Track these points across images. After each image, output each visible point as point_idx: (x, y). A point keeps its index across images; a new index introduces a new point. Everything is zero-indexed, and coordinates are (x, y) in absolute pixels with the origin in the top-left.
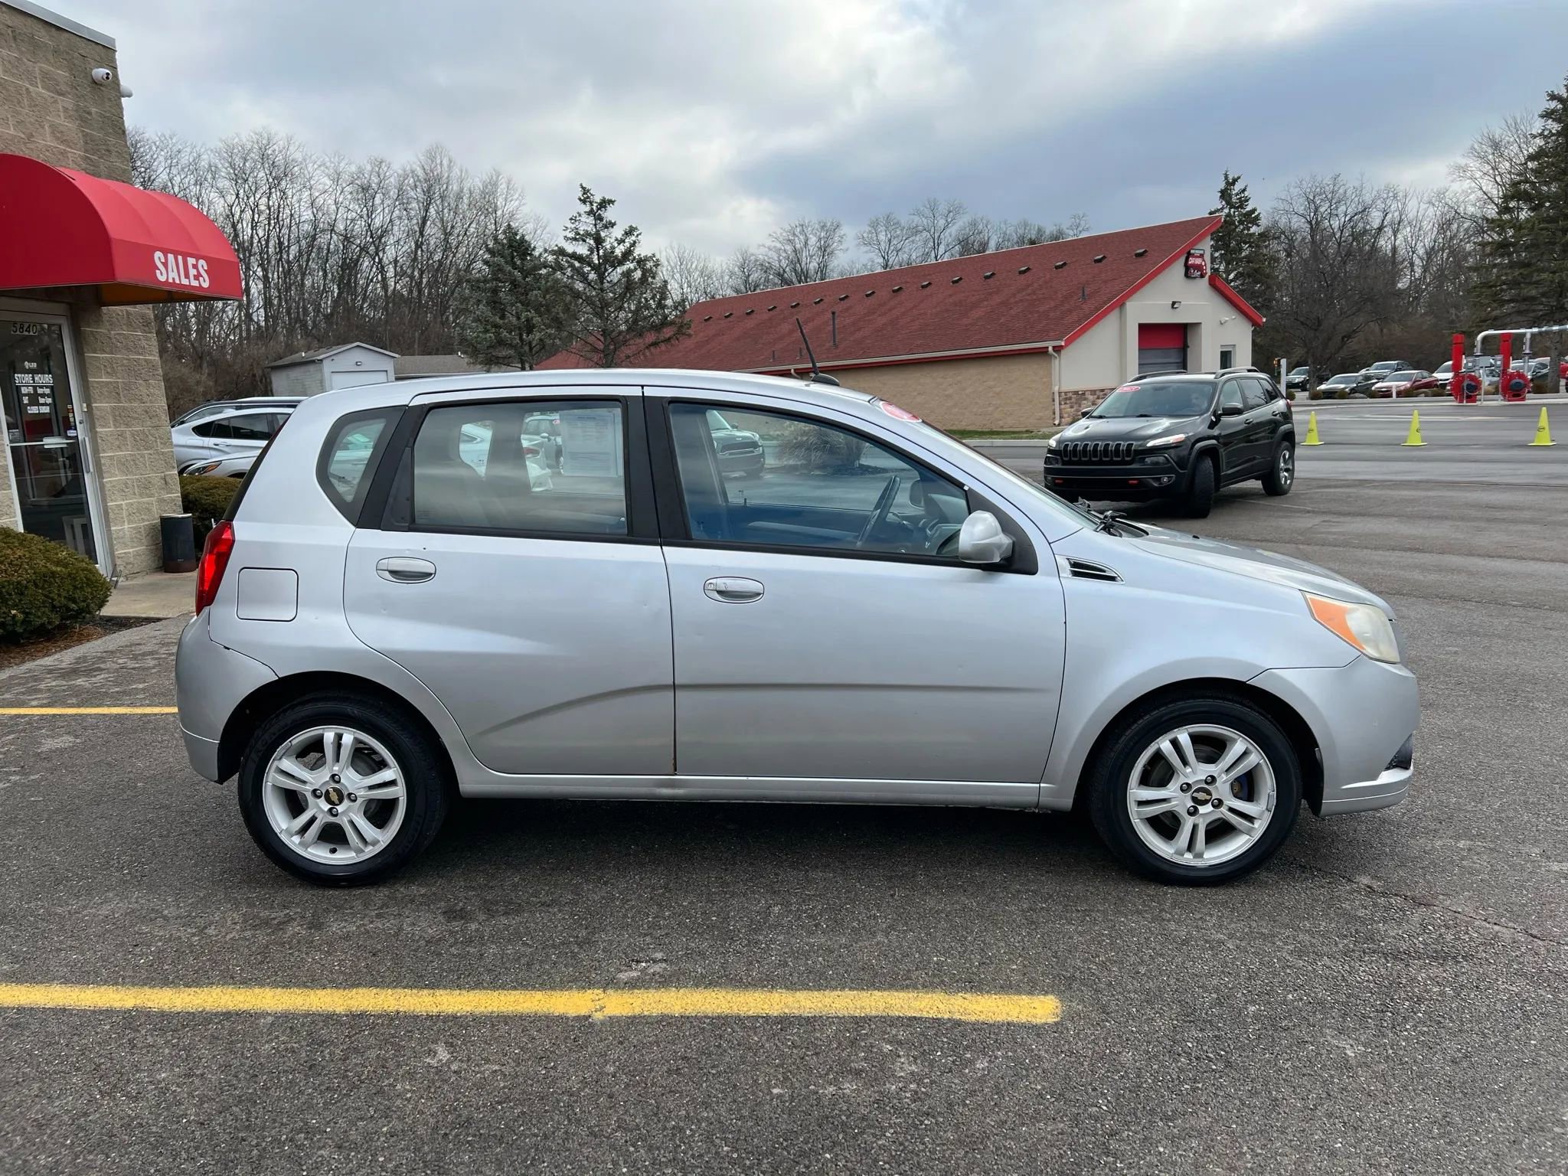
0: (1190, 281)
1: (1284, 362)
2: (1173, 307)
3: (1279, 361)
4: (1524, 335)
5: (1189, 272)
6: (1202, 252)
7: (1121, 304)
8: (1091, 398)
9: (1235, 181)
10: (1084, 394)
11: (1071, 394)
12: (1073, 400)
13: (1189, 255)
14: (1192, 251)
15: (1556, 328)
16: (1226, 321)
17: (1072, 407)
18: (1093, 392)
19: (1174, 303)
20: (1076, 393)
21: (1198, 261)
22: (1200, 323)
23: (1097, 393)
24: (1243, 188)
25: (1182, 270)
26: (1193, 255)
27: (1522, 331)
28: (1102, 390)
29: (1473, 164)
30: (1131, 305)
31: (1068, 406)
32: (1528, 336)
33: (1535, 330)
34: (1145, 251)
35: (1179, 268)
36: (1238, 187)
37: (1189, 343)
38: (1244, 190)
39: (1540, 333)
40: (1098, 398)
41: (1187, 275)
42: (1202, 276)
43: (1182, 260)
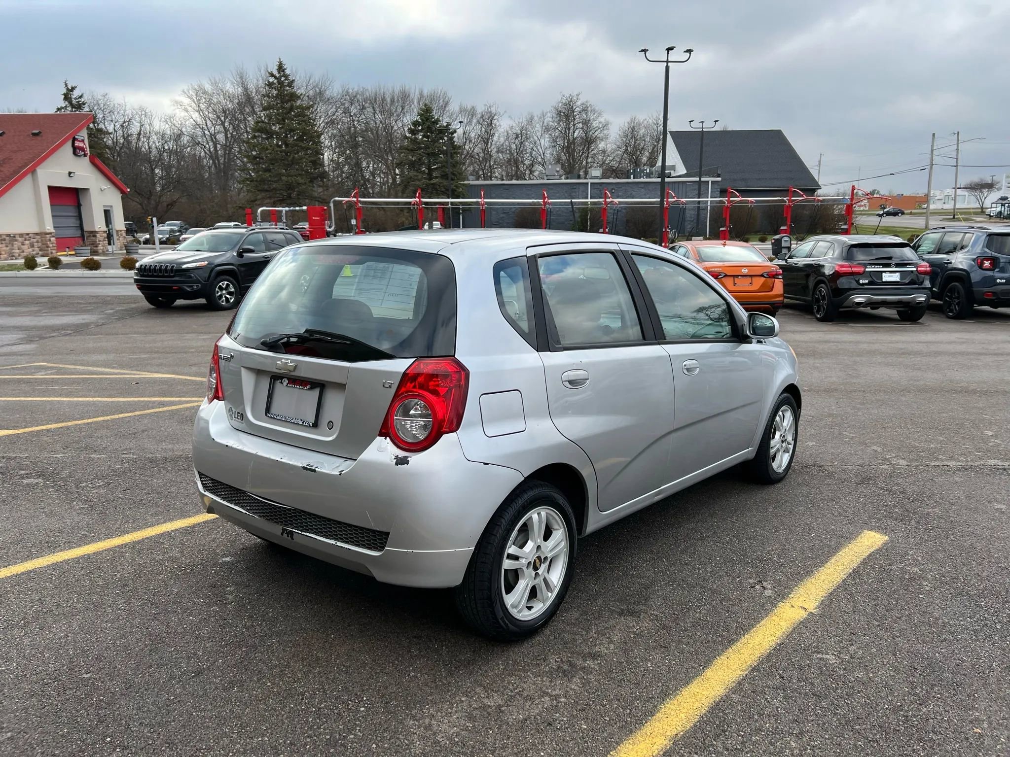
0: (78, 158)
1: (155, 219)
2: (69, 176)
3: (152, 219)
4: (282, 211)
5: (76, 151)
6: (82, 138)
7: (33, 171)
8: (20, 239)
9: (73, 89)
10: (14, 237)
11: (4, 237)
12: (7, 241)
13: (74, 140)
14: (76, 137)
15: (297, 208)
16: (105, 189)
17: (7, 246)
18: (21, 235)
19: (70, 173)
20: (9, 235)
21: (81, 144)
22: (88, 189)
23: (24, 236)
24: (80, 95)
25: (71, 150)
26: (77, 140)
27: (280, 209)
28: (28, 234)
29: (186, 101)
30: (40, 171)
31: (4, 245)
32: (284, 212)
33: (287, 209)
34: (40, 133)
35: (68, 147)
36: (76, 94)
37: (81, 202)
38: (81, 97)
39: (290, 210)
40: (25, 240)
41: (75, 153)
42: (85, 155)
43: (70, 143)
